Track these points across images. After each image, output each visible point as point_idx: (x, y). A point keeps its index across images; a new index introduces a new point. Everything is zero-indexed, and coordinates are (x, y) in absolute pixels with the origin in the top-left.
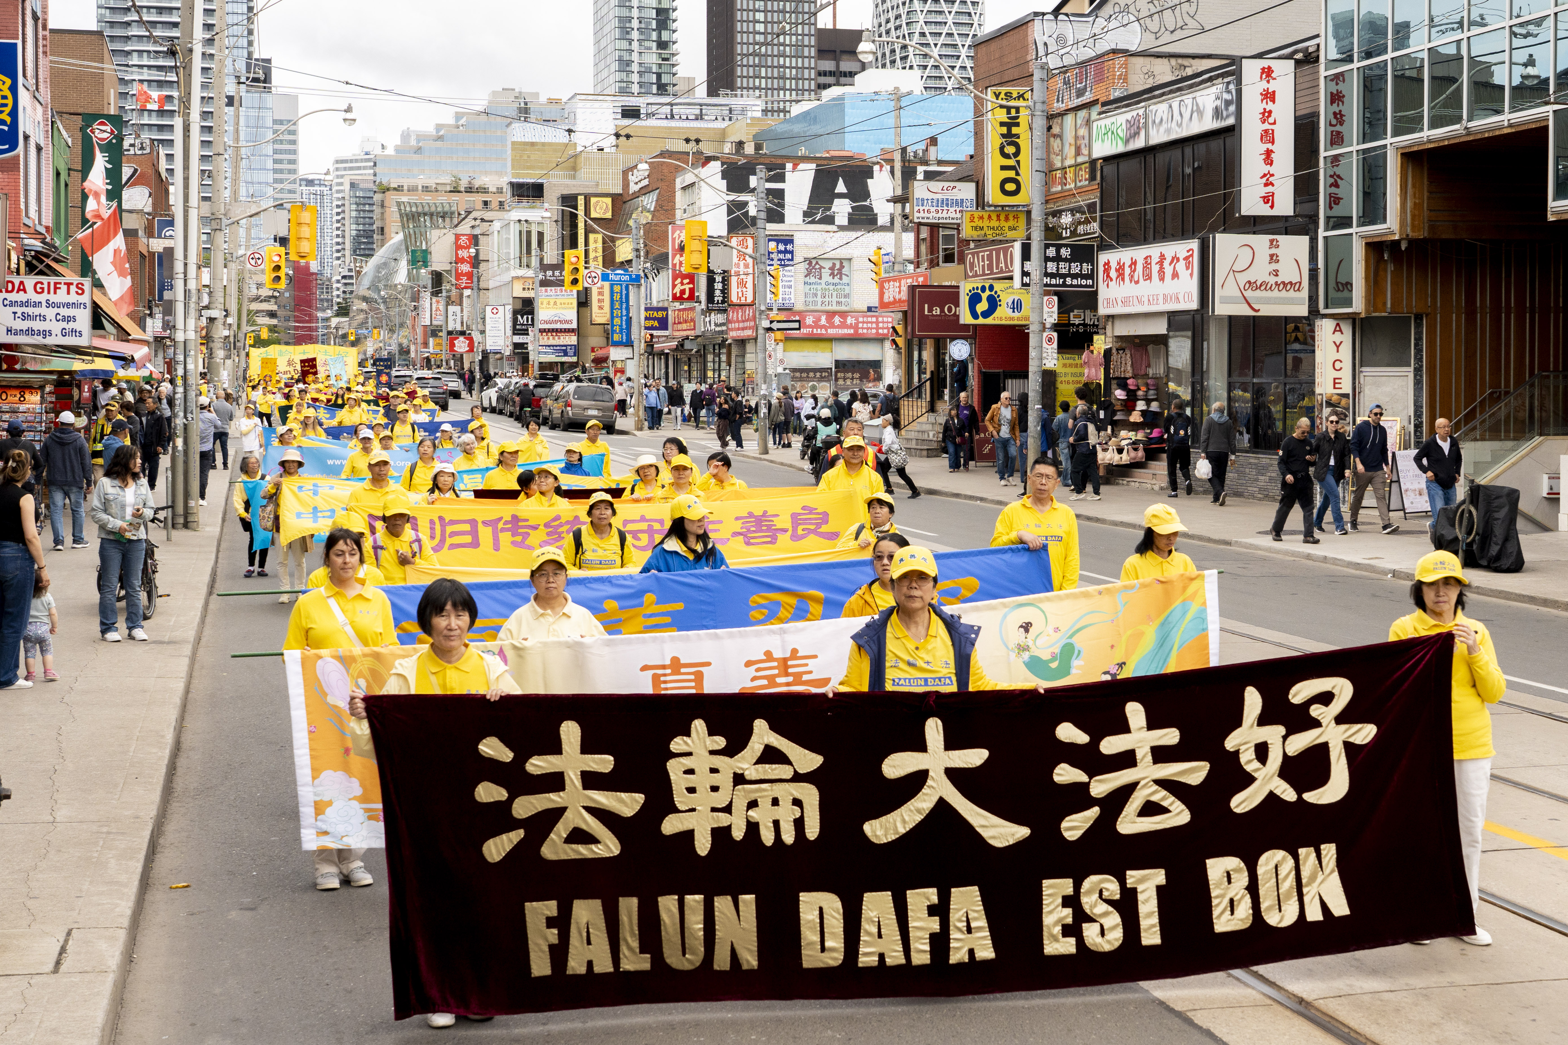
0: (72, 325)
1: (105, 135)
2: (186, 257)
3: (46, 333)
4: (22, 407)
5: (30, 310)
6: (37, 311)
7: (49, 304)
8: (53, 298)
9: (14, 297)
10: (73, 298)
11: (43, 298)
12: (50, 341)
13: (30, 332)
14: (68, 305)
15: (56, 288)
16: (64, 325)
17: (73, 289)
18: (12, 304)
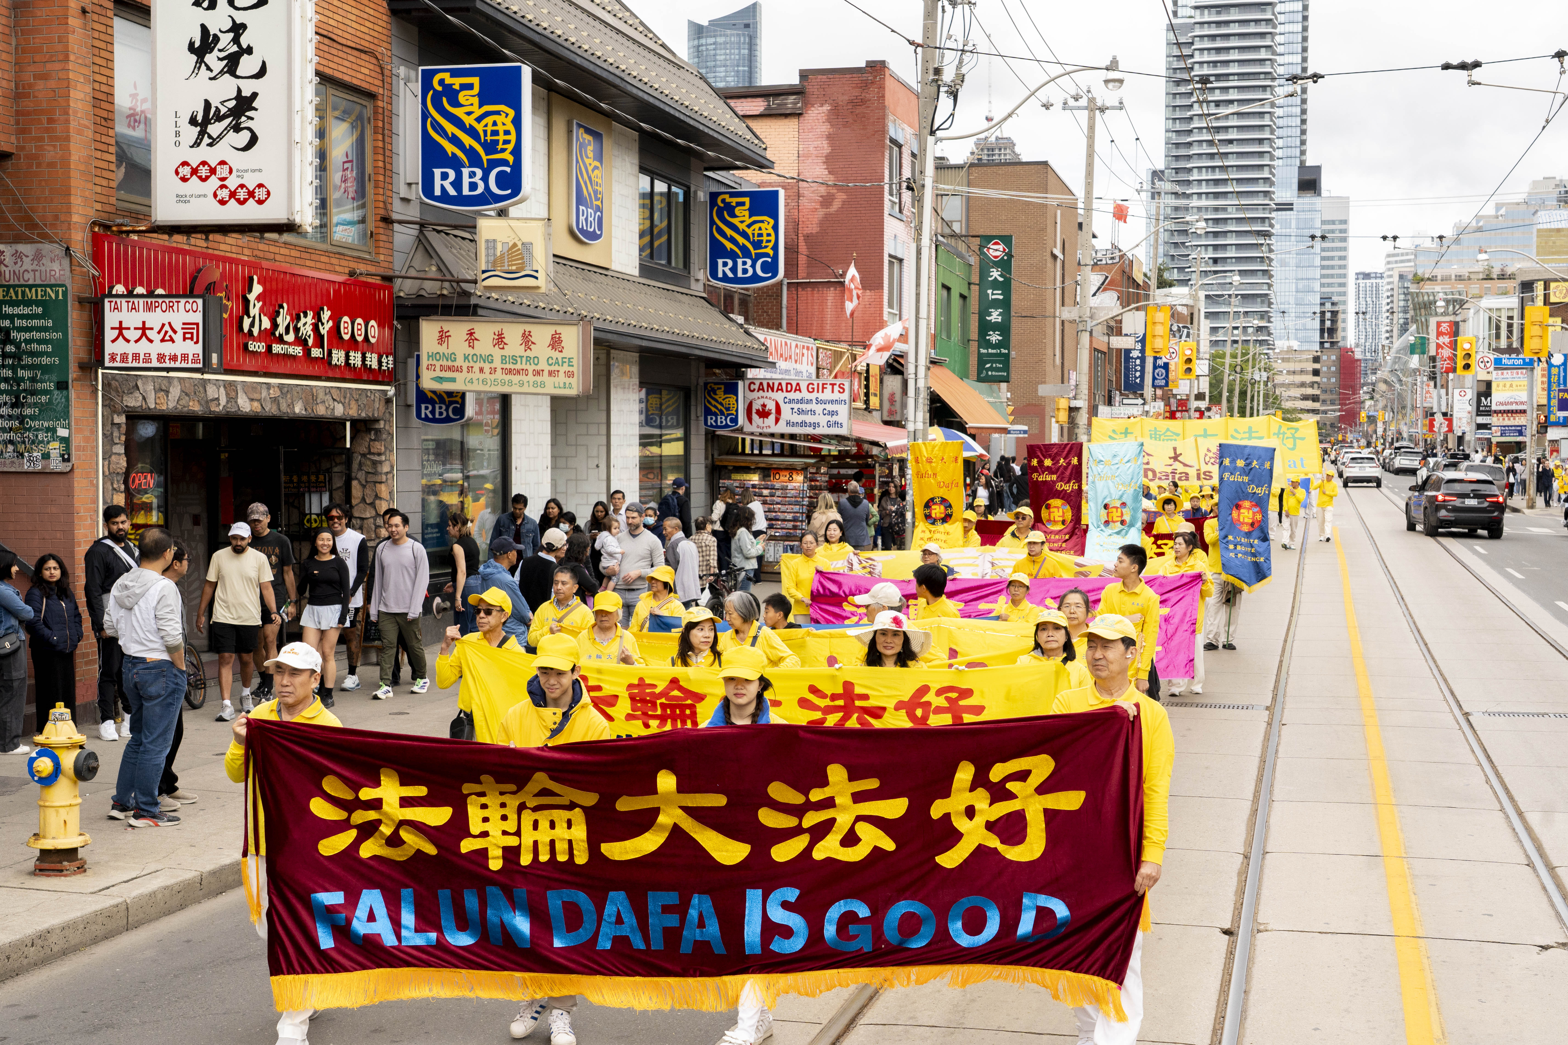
0: (835, 418)
1: (998, 253)
2: (916, 361)
3: (815, 425)
4: (790, 486)
5: (804, 406)
6: (808, 407)
7: (818, 401)
8: (821, 396)
9: (792, 395)
10: (836, 396)
11: (813, 396)
12: (818, 431)
13: (803, 424)
14: (832, 402)
15: (823, 388)
16: (829, 418)
17: (836, 388)
18: (790, 401)
